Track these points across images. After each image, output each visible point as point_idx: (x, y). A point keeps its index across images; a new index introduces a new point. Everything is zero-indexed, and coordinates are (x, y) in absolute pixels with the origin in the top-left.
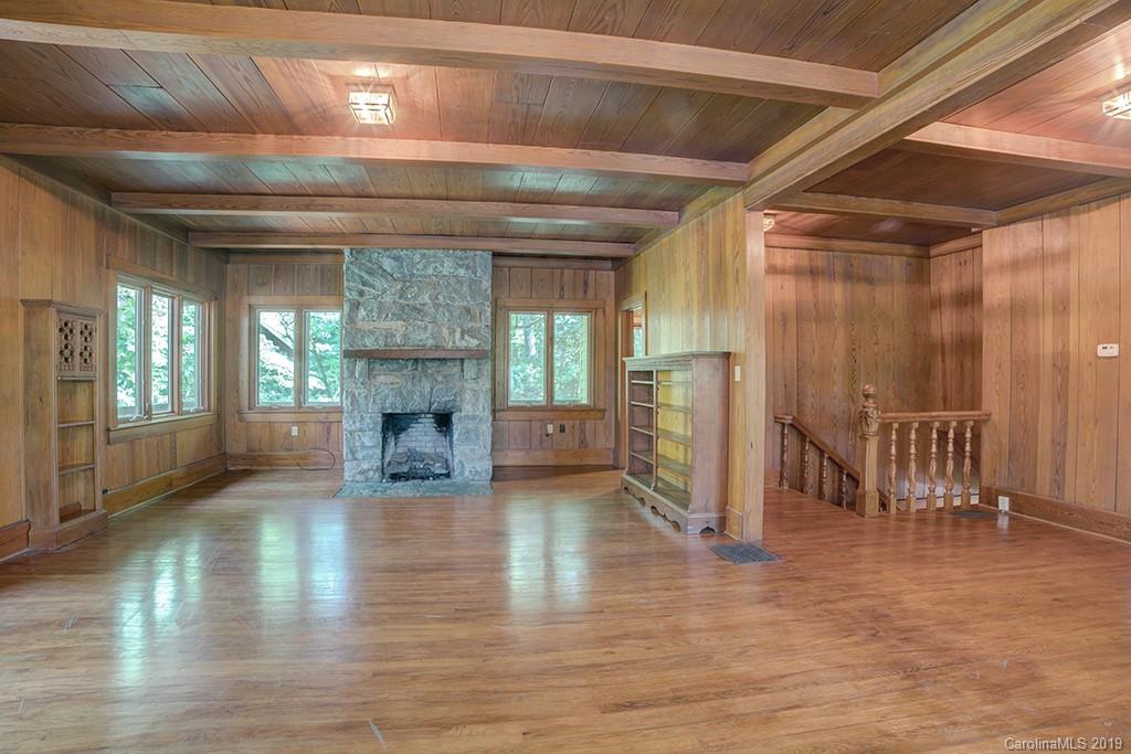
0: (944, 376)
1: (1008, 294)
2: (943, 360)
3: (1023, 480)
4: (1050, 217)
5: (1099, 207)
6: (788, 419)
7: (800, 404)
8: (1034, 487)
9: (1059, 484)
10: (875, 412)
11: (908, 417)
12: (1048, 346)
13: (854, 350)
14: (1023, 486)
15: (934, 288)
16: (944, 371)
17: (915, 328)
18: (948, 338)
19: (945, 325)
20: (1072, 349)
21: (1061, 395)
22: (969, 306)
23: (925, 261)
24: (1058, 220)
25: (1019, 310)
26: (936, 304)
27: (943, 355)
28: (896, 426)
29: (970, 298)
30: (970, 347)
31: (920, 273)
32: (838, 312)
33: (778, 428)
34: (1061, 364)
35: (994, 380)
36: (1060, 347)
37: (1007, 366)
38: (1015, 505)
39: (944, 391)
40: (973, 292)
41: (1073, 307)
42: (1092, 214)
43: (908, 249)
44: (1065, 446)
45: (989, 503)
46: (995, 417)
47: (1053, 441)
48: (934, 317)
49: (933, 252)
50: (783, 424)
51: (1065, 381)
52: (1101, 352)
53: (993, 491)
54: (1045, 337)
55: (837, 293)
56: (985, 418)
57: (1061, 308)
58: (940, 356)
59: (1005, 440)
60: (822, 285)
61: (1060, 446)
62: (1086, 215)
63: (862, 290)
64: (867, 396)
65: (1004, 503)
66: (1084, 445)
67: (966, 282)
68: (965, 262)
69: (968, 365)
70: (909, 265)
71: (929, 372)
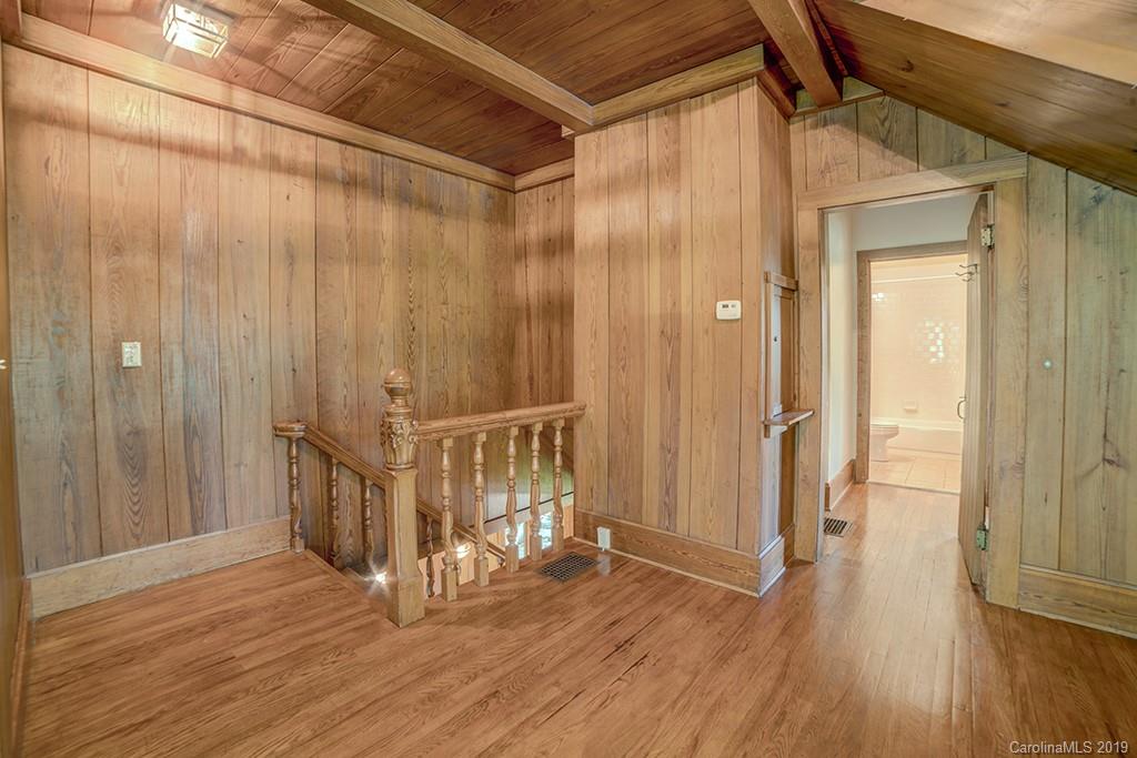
0: (530, 350)
1: (604, 229)
2: (529, 329)
3: (626, 503)
4: (657, 116)
5: (713, 101)
6: (298, 430)
7: (321, 400)
8: (640, 512)
9: (669, 510)
10: (406, 424)
11: (469, 426)
12: (654, 307)
13: (411, 311)
14: (626, 511)
15: (519, 233)
16: (530, 342)
17: (496, 283)
18: (533, 301)
19: (531, 280)
20: (685, 309)
21: (671, 379)
22: (557, 258)
23: (510, 196)
24: (666, 119)
25: (617, 251)
26: (521, 253)
27: (529, 322)
28: (448, 443)
29: (559, 246)
30: (559, 310)
31: (501, 211)
32: (387, 251)
33: (282, 446)
34: (671, 335)
35: (588, 355)
36: (669, 305)
37: (604, 335)
38: (617, 540)
39: (531, 370)
40: (562, 237)
41: (685, 246)
42: (706, 109)
43: (488, 174)
44: (676, 454)
45: (586, 537)
46: (590, 411)
47: (662, 445)
48: (519, 272)
49: (521, 182)
50: (289, 439)
51: (676, 354)
52: (722, 314)
53: (591, 520)
54: (650, 292)
55: (387, 221)
56: (580, 412)
57: (670, 247)
58: (525, 323)
59: (603, 446)
60: (363, 205)
61: (669, 452)
62: (699, 112)
63: (424, 222)
64: (392, 392)
65: (604, 538)
66: (699, 451)
67: (555, 225)
68: (554, 199)
69: (556, 334)
70: (490, 196)
71: (513, 345)
